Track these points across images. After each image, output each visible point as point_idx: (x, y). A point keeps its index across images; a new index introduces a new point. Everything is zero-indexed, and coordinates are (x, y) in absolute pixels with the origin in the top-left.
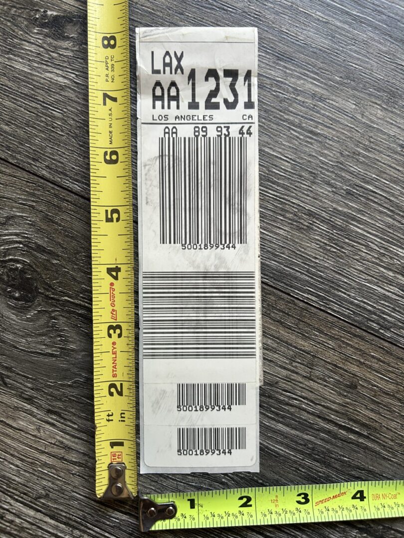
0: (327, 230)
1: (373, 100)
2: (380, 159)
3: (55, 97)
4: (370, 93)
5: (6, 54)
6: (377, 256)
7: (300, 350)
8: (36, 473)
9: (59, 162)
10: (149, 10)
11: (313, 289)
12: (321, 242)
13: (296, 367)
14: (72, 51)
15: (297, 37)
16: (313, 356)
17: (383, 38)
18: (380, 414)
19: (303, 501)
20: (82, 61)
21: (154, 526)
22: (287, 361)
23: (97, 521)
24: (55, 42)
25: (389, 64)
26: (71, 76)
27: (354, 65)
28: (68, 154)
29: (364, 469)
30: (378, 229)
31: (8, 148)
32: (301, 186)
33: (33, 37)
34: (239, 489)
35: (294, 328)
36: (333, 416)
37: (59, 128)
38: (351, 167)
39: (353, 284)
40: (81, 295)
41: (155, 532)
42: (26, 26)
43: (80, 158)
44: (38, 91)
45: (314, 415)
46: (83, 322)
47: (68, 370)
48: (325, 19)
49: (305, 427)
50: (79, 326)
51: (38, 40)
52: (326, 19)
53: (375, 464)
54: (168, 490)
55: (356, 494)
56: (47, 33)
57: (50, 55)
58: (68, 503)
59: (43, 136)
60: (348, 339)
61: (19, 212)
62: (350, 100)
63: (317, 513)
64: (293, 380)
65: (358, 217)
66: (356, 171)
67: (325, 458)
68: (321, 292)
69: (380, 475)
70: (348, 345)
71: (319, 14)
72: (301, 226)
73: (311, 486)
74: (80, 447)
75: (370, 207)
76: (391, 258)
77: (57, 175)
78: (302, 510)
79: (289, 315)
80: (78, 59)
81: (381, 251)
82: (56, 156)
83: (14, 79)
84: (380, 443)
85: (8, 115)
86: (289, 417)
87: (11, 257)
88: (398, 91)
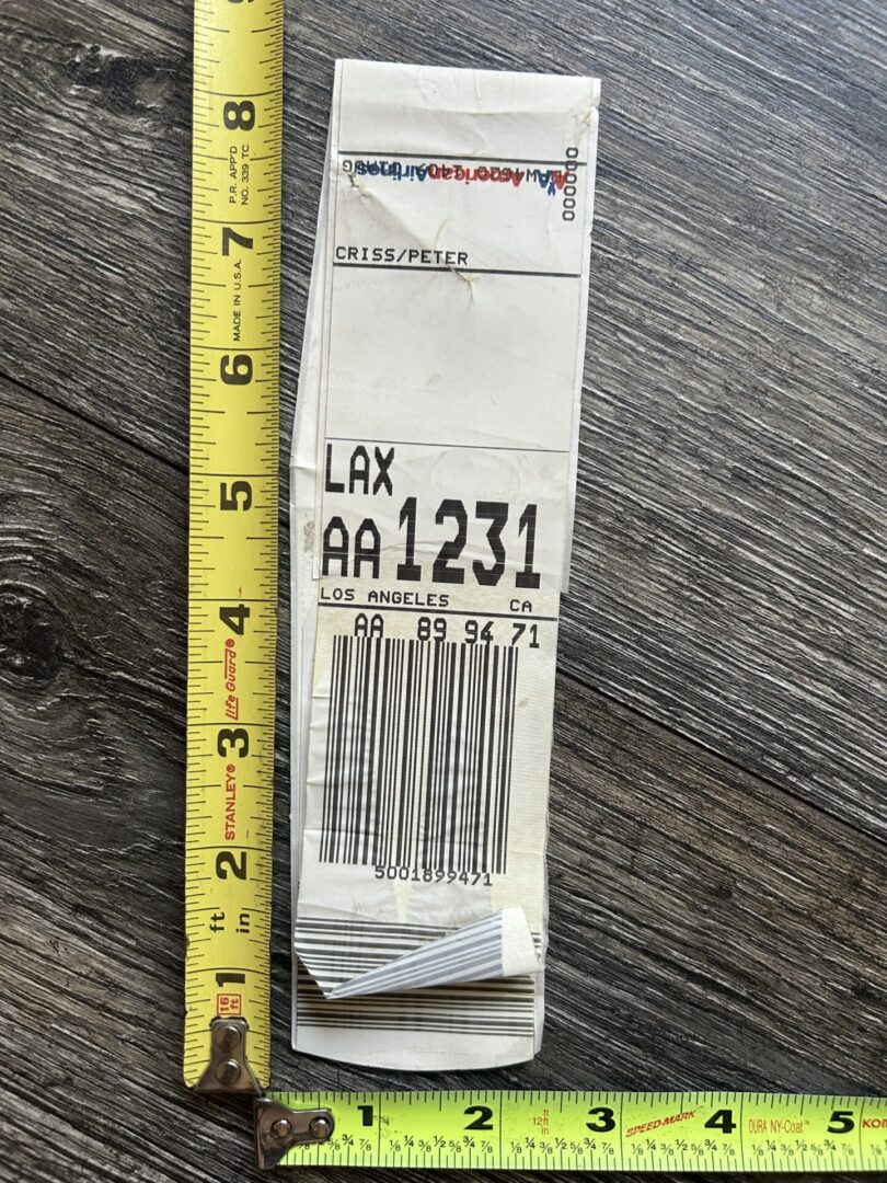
0: (686, 554)
1: (805, 272)
2: (812, 404)
3: (111, 240)
4: (798, 256)
5: (7, 141)
6: (792, 617)
7: (614, 809)
8: (47, 1034)
9: (116, 382)
10: (321, 53)
11: (647, 680)
12: (670, 579)
13: (602, 845)
14: (151, 139)
15: (642, 126)
16: (640, 823)
17: (836, 133)
18: (776, 953)
19: (602, 1124)
20: (171, 163)
21: (285, 1157)
22: (584, 832)
23: (169, 1139)
24: (115, 118)
25: (846, 193)
26: (146, 195)
27: (766, 193)
28: (134, 365)
29: (735, 1068)
30: (797, 558)
31: (8, 347)
32: (634, 457)
33: (66, 105)
34: (467, 1093)
35: (604, 761)
36: (675, 953)
37: (116, 307)
38: (747, 418)
39: (736, 674)
40: (153, 669)
41: (288, 1168)
42: (53, 80)
43: (161, 374)
44: (76, 225)
45: (635, 948)
46: (154, 727)
47: (120, 824)
48: (708, 85)
49: (616, 973)
50: (146, 733)
51: (77, 113)
52: (712, 87)
53: (761, 1059)
54: (319, 1086)
55: (716, 1117)
56: (97, 97)
57: (103, 147)
58: (111, 1098)
59: (83, 323)
60: (717, 792)
61: (28, 487)
62: (752, 271)
63: (629, 1152)
64: (595, 872)
65: (756, 530)
66: (757, 428)
67: (653, 1040)
68: (664, 689)
69: (769, 1082)
70: (718, 804)
71: (697, 74)
72: (629, 543)
73: (619, 1094)
74: (138, 986)
75: (784, 509)
76: (823, 622)
77: (110, 409)
78: (597, 1143)
79: (593, 734)
80: (163, 159)
81: (802, 606)
82: (110, 369)
83: (26, 198)
84: (774, 1016)
85: (10, 276)
86: (582, 949)
87: (7, 582)
88: (863, 255)
